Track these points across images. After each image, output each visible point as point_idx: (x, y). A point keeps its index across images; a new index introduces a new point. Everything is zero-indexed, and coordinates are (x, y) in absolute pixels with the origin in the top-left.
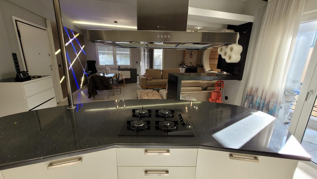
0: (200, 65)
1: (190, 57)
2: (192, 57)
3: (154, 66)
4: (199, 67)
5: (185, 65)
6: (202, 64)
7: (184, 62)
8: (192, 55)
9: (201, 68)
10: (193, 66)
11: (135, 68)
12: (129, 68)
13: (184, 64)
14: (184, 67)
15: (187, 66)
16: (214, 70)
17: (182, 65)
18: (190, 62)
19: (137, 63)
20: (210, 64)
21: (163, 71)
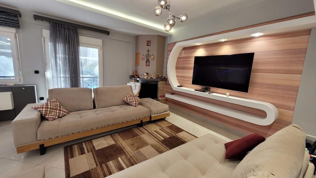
0: (161, 76)
1: (146, 65)
2: (149, 66)
3: (81, 79)
4: (161, 81)
5: (139, 77)
6: (164, 76)
7: (136, 72)
8: (149, 62)
9: (164, 82)
10: (151, 78)
11: (28, 84)
12: (12, 84)
13: (137, 76)
14: (138, 81)
15: (143, 80)
16: (184, 85)
17: (134, 77)
18: (146, 73)
19: (37, 72)
20: (177, 76)
21: (96, 91)
